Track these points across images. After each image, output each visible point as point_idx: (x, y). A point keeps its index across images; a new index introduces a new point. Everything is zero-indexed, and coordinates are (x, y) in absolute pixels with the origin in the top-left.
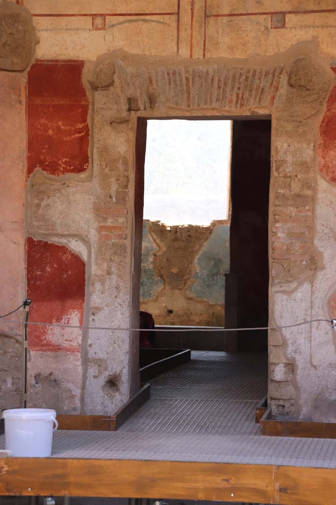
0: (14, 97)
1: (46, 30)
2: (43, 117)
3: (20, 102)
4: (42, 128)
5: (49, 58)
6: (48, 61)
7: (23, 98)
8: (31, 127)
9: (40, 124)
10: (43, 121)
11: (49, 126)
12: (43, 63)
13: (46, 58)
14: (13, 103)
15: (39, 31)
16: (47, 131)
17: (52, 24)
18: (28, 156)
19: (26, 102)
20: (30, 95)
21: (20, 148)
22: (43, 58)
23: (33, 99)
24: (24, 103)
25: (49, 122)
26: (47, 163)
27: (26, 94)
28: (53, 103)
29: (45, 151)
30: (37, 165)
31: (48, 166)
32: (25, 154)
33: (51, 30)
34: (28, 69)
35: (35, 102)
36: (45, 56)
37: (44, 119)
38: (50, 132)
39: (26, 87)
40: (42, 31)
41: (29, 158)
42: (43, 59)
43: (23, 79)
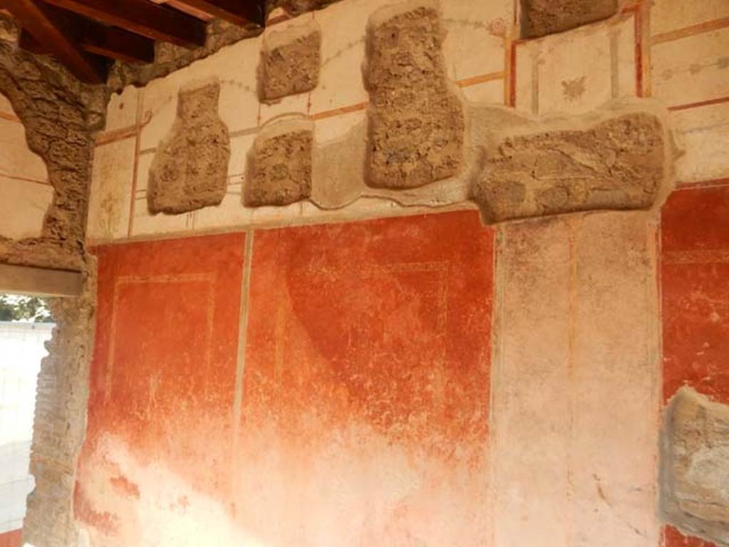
0: (631, 253)
1: (700, 130)
2: (696, 289)
3: (645, 262)
4: (695, 309)
5: (709, 177)
6: (706, 183)
7: (653, 254)
8: (669, 307)
9: (689, 301)
10: (697, 295)
11: (712, 305)
12: (692, 188)
13: (699, 178)
14: (631, 264)
15: (684, 133)
16: (707, 315)
17: (713, 117)
18: (664, 363)
19: (658, 260)
20: (665, 248)
21: (646, 346)
22: (695, 179)
23: (674, 254)
24: (653, 263)
25: (711, 298)
26: (708, 378)
27: (658, 246)
28: (718, 260)
29: (702, 353)
30: (686, 381)
31: (710, 384)
32: (658, 358)
33: (709, 128)
34: (661, 201)
35: (678, 259)
36: (697, 176)
37: (698, 292)
38: (715, 317)
39: (657, 235)
40: (691, 132)
41: (667, 367)
42: (693, 181)
43: (651, 221)
